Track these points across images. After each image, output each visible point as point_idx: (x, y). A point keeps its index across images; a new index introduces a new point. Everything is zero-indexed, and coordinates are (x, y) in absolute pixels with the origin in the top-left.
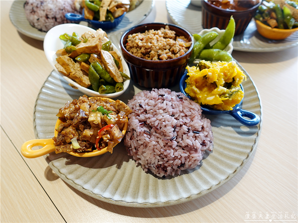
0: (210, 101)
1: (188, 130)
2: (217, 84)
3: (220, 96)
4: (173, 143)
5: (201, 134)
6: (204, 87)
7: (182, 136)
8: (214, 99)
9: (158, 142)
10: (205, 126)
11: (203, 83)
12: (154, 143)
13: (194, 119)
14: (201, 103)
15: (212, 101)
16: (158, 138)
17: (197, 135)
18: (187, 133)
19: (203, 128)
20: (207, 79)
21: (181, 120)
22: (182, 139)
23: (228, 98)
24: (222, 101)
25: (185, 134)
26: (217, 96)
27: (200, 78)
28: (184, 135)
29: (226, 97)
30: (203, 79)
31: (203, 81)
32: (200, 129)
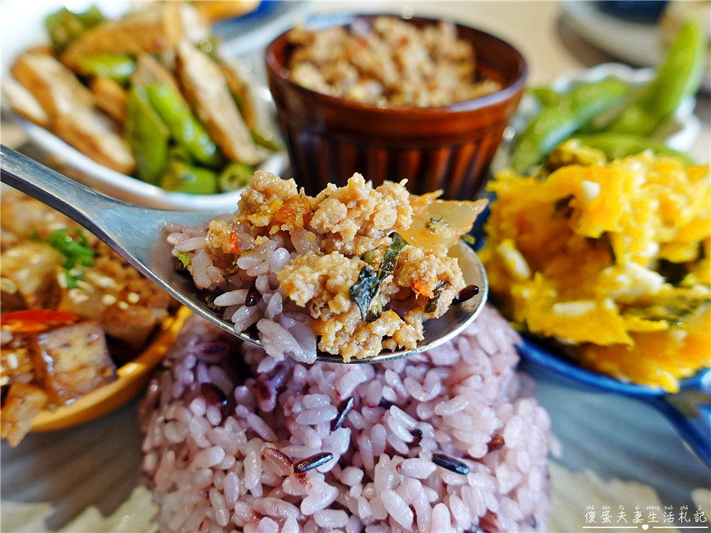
0: (565, 322)
1: (410, 439)
2: (620, 246)
3: (625, 307)
4: (307, 487)
5: (478, 480)
6: (551, 256)
7: (377, 460)
8: (591, 316)
9: (240, 457)
10: (512, 438)
11: (555, 236)
12: (218, 456)
13: (461, 389)
14: (525, 324)
15: (579, 322)
16: (251, 434)
17: (451, 478)
18: (405, 450)
19: (495, 444)
20: (574, 215)
21: (391, 377)
22: (367, 480)
23: (663, 325)
24: (632, 334)
25: (391, 452)
26: (610, 306)
27: (540, 206)
28: (384, 459)
29: (656, 319)
30: (553, 217)
31: (554, 225)
32: (479, 450)
